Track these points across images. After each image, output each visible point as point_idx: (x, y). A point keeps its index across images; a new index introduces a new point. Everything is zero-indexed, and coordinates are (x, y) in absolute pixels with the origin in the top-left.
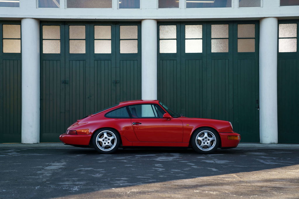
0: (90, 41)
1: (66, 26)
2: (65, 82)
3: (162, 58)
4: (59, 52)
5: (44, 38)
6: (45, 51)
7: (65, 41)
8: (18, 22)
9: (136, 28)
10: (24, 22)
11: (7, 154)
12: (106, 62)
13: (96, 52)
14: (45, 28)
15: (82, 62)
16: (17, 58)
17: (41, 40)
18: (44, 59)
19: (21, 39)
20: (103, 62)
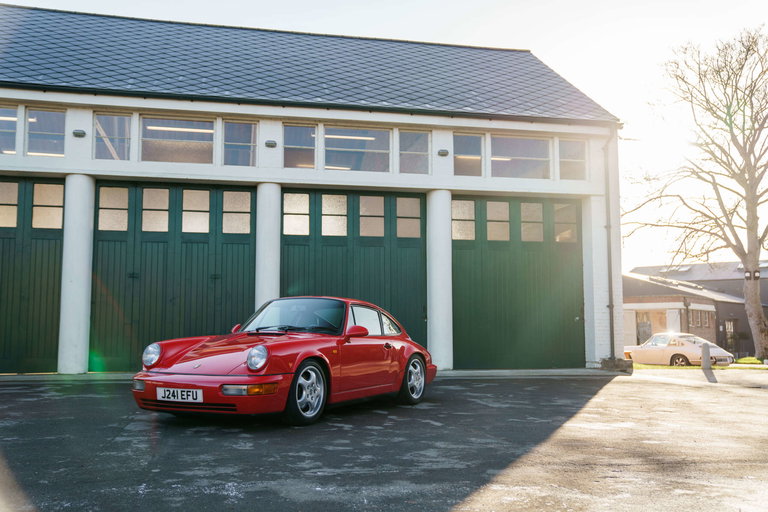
0: (176, 212)
1: (139, 190)
2: (133, 276)
3: (288, 242)
4: (124, 228)
5: (101, 206)
6: (101, 227)
7: (135, 212)
8: (60, 179)
9: (247, 195)
10: (70, 181)
11: (41, 396)
12: (201, 245)
13: (184, 230)
14: (103, 190)
15: (161, 245)
16: (56, 236)
17: (97, 208)
18: (99, 238)
19: (63, 207)
20: (195, 246)
